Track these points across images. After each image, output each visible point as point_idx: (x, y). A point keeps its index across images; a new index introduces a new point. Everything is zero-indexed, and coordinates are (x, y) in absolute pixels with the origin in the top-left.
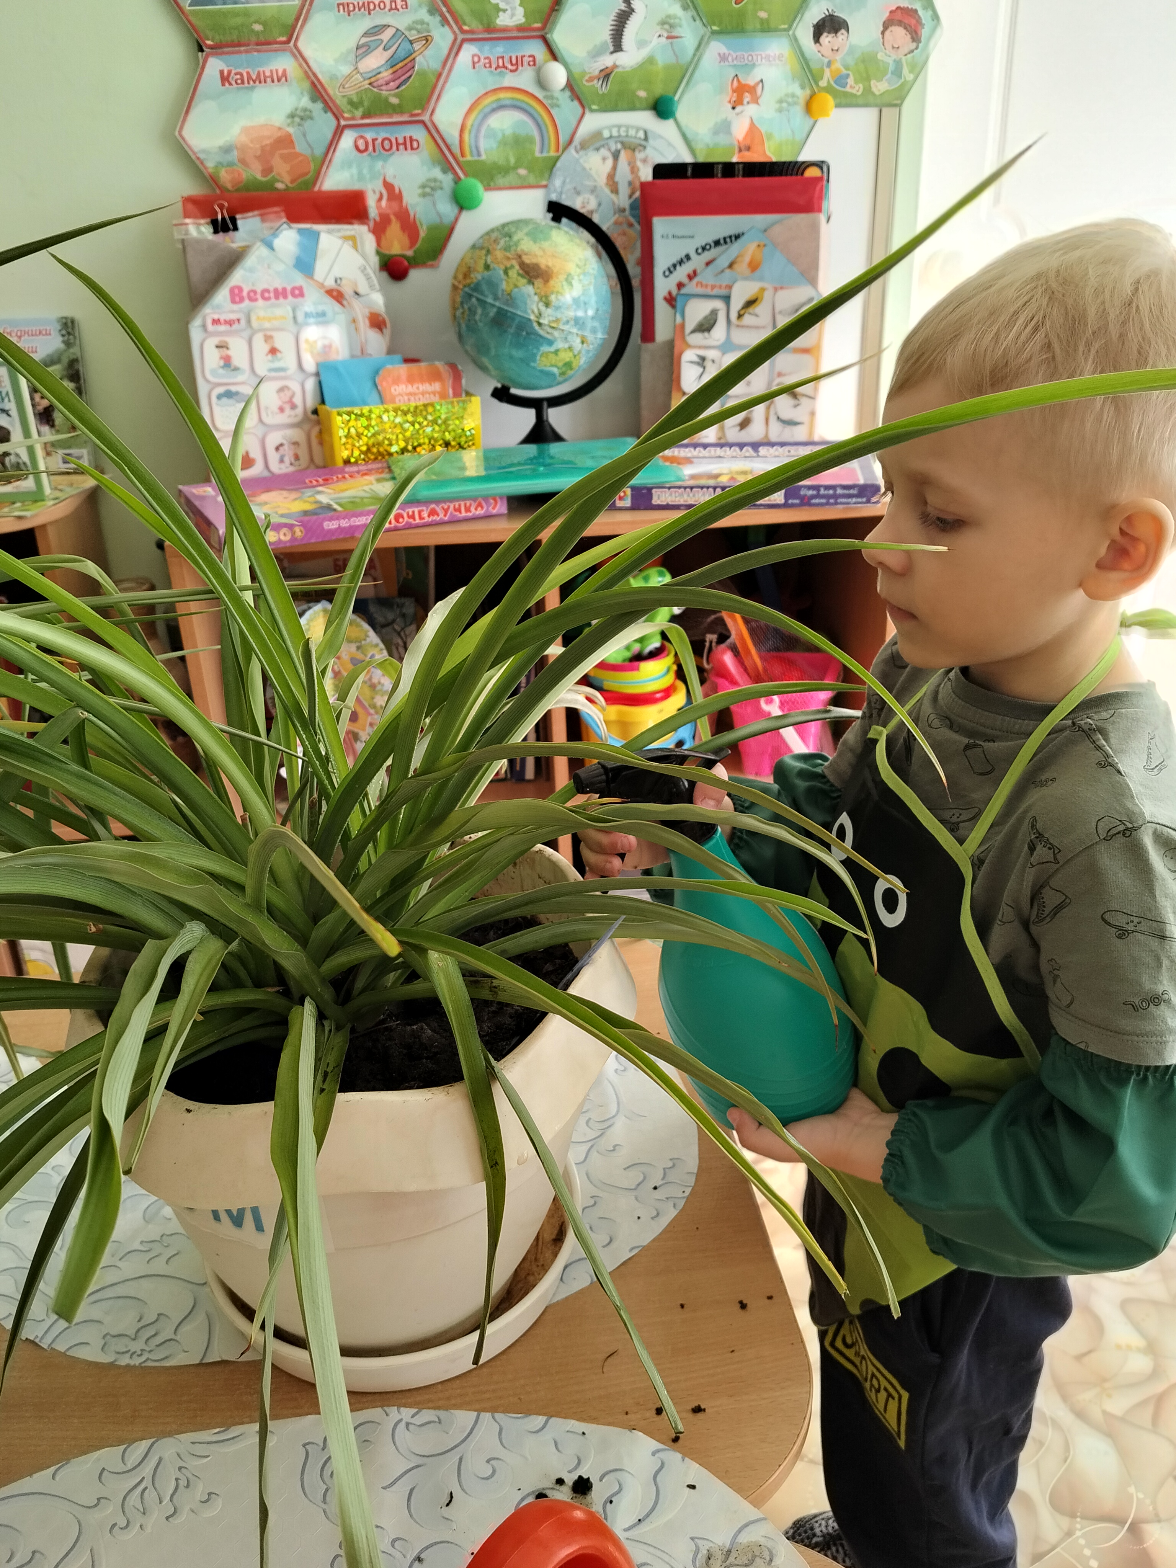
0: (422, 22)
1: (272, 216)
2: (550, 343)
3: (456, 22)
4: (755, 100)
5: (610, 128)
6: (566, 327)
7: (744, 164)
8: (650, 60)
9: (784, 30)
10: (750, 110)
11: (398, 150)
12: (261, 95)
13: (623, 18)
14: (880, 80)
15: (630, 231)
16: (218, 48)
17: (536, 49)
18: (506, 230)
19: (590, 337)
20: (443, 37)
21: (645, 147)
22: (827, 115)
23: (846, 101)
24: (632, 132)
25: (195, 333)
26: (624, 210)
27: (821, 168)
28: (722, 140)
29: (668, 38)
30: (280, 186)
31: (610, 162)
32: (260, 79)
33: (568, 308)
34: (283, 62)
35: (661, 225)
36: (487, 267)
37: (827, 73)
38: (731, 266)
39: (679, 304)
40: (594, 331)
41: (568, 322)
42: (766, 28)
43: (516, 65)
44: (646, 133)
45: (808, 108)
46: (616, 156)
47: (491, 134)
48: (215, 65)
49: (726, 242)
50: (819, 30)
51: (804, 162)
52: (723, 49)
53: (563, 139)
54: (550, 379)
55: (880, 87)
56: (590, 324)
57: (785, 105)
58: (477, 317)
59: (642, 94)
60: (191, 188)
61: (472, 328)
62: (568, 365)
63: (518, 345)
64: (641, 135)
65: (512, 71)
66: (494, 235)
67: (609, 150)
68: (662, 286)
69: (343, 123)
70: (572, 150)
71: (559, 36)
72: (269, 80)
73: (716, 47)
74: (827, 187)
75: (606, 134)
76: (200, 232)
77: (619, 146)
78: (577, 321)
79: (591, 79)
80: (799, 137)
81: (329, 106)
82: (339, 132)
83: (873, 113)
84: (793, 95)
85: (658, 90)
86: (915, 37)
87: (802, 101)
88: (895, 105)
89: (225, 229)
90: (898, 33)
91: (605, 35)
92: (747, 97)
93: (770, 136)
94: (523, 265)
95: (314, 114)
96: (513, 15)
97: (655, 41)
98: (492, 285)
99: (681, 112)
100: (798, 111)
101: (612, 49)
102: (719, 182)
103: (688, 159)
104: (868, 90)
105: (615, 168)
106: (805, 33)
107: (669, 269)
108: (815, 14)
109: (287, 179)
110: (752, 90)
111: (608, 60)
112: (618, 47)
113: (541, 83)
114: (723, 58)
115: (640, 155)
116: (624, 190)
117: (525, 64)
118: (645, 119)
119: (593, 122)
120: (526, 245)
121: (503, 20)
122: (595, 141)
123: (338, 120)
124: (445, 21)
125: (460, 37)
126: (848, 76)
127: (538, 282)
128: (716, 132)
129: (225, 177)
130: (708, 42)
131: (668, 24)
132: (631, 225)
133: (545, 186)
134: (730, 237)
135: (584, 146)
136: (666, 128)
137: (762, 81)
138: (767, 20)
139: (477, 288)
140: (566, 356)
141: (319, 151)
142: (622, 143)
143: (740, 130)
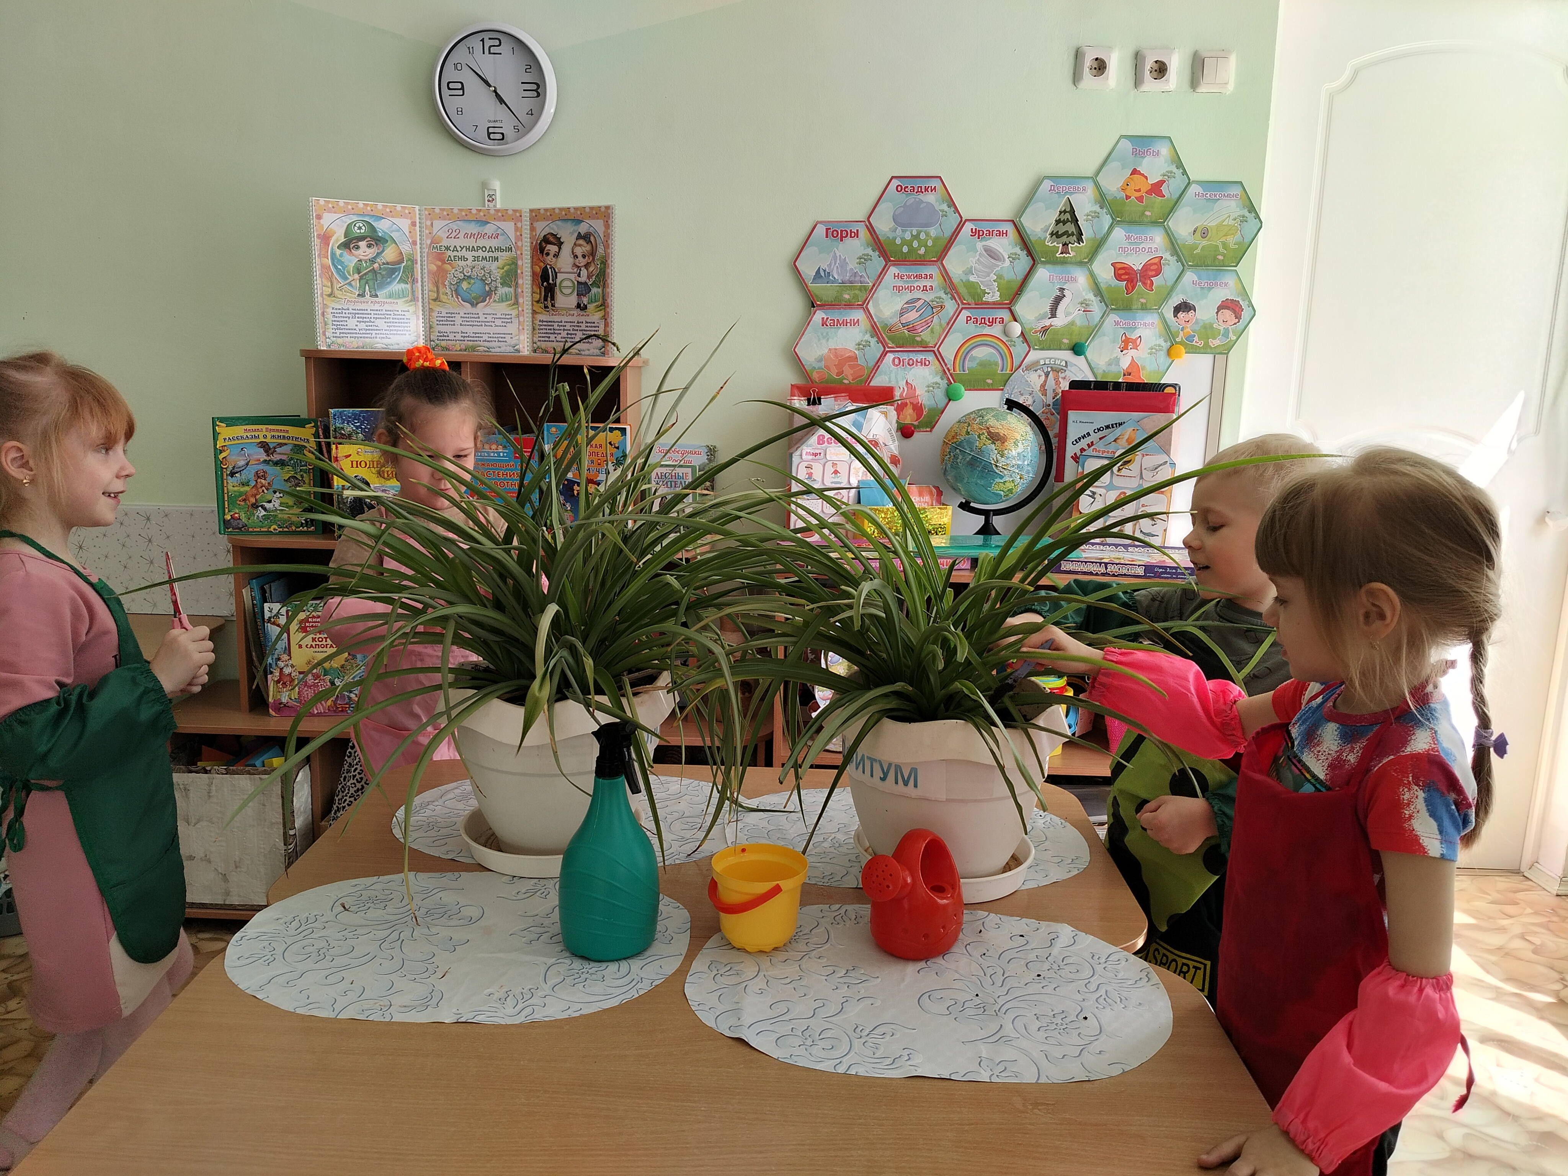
0: (940, 298)
1: (842, 398)
2: (1002, 477)
3: (960, 299)
4: (1136, 347)
5: (1045, 359)
6: (1012, 469)
7: (1127, 383)
8: (1072, 323)
9: (1156, 309)
10: (1132, 352)
11: (917, 365)
12: (842, 331)
13: (1058, 300)
14: (1214, 338)
15: (1052, 417)
16: (822, 306)
17: (1005, 315)
18: (980, 414)
19: (1025, 477)
20: (950, 306)
21: (1065, 371)
22: (1180, 357)
23: (1193, 350)
24: (1058, 362)
25: (795, 459)
26: (1049, 405)
27: (1175, 388)
28: (1113, 368)
29: (1084, 311)
30: (846, 381)
31: (1043, 378)
32: (845, 323)
33: (1014, 458)
34: (858, 315)
35: (1072, 415)
36: (968, 433)
37: (1181, 333)
38: (1115, 441)
39: (1081, 461)
40: (1028, 472)
41: (1013, 466)
42: (1144, 308)
43: (992, 322)
44: (1066, 362)
45: (1169, 353)
46: (1047, 375)
47: (973, 359)
48: (819, 315)
49: (1113, 427)
50: (1177, 310)
51: (1164, 384)
52: (1118, 319)
53: (1016, 364)
54: (998, 498)
55: (1215, 343)
56: (1026, 468)
57: (1154, 350)
58: (959, 461)
59: (1066, 341)
60: (795, 379)
61: (955, 466)
62: (1010, 491)
63: (982, 478)
64: (1063, 363)
65: (989, 326)
66: (972, 416)
67: (1043, 371)
68: (1071, 450)
69: (887, 349)
70: (1020, 370)
71: (1019, 308)
72: (848, 324)
73: (1113, 317)
74: (1179, 399)
75: (1042, 362)
76: (800, 404)
77: (1049, 369)
78: (1018, 466)
79: (1036, 332)
80: (1163, 368)
81: (881, 341)
82: (884, 354)
83: (1210, 357)
84: (1159, 346)
85: (1075, 339)
86: (1238, 317)
87: (1165, 349)
88: (1225, 354)
89: (814, 403)
90: (1227, 314)
91: (1047, 309)
92: (1130, 345)
93: (1144, 368)
94: (989, 433)
95: (871, 344)
96: (993, 296)
97: (1076, 312)
98: (970, 443)
99: (1088, 353)
100: (1162, 355)
101: (1050, 316)
102: (1110, 393)
103: (1092, 379)
104: (1207, 345)
105: (1045, 381)
106: (1169, 313)
107: (1076, 440)
108: (1176, 301)
109: (851, 378)
110: (1134, 341)
111: (1047, 322)
112: (1053, 315)
113: (1005, 333)
114: (1117, 323)
115: (1061, 375)
116: (1050, 394)
117: (997, 322)
118: (1067, 355)
119: (1034, 355)
120: (992, 422)
121: (987, 298)
122: (1033, 367)
123: (885, 348)
124: (953, 298)
125: (961, 307)
126: (1194, 336)
127: (998, 443)
128: (1110, 364)
129: (815, 376)
130: (1108, 315)
131: (1085, 304)
132: (1053, 414)
133: (1002, 390)
134: (1116, 424)
135: (1028, 368)
136: (1080, 361)
137: (1140, 337)
138: (1146, 304)
139: (960, 444)
140: (1010, 486)
141: (871, 364)
142: (1051, 367)
143: (1125, 363)
